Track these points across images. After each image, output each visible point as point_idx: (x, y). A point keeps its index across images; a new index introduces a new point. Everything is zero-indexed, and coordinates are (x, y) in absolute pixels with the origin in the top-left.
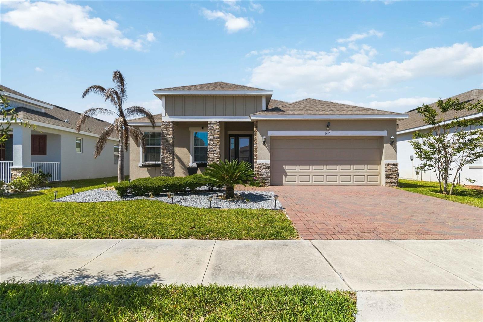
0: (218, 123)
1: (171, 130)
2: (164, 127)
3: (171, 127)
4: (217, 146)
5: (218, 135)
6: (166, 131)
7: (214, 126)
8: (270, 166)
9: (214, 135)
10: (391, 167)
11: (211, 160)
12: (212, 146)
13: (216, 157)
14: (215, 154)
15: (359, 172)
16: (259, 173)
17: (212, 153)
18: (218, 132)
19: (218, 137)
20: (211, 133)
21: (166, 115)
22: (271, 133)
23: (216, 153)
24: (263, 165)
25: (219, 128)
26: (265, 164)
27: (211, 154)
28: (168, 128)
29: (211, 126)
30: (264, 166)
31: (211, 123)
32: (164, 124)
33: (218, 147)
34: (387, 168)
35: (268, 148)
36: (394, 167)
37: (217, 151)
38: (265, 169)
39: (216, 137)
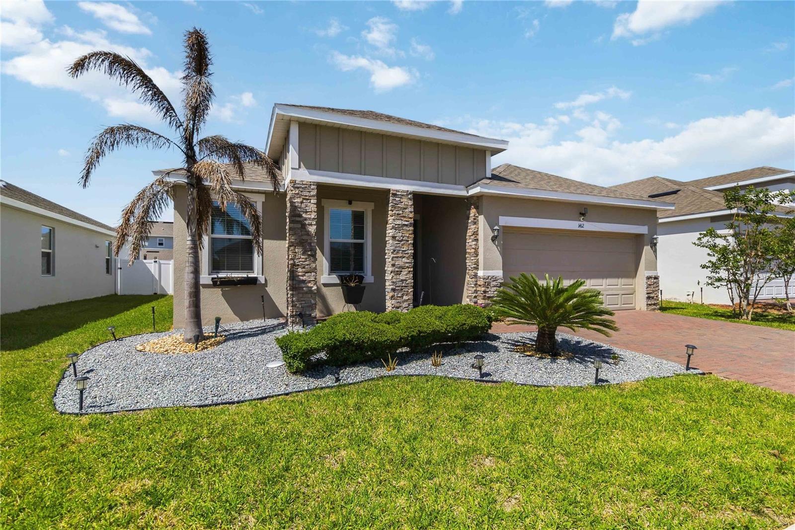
0: (410, 194)
1: (314, 201)
2: (298, 194)
3: (313, 196)
4: (408, 241)
5: (411, 218)
6: (302, 202)
7: (402, 201)
8: (503, 281)
9: (402, 218)
10: (652, 281)
11: (397, 271)
12: (398, 241)
13: (407, 265)
14: (404, 257)
15: (612, 289)
16: (485, 296)
17: (400, 255)
18: (411, 212)
19: (410, 223)
20: (398, 214)
21: (300, 167)
22: (505, 221)
23: (407, 256)
24: (492, 279)
25: (411, 206)
26: (495, 279)
27: (397, 257)
28: (306, 196)
29: (397, 199)
30: (494, 281)
31: (398, 193)
32: (298, 188)
33: (411, 243)
34: (649, 283)
35: (499, 248)
36: (655, 281)
37: (410, 252)
38: (495, 288)
39: (406, 223)
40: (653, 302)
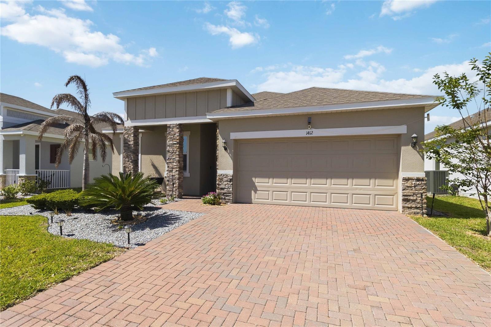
0: (178, 125)
1: (132, 135)
2: (126, 133)
3: (132, 133)
4: (176, 153)
5: (178, 139)
6: (128, 137)
7: (173, 130)
8: (231, 178)
9: (173, 140)
10: (414, 182)
11: (170, 170)
12: (171, 153)
13: (176, 167)
14: (174, 162)
15: (361, 189)
16: (219, 187)
17: (172, 161)
18: (178, 136)
19: (178, 143)
20: (171, 138)
21: (128, 120)
22: (234, 136)
23: (175, 161)
24: (224, 176)
25: (178, 132)
26: (227, 176)
27: (170, 162)
28: (130, 133)
29: (171, 129)
30: (225, 177)
31: (171, 126)
32: (126, 130)
33: (177, 154)
34: (406, 184)
35: (230, 154)
36: (418, 183)
37: (177, 159)
38: (226, 182)
39: (175, 143)
40: (414, 206)
